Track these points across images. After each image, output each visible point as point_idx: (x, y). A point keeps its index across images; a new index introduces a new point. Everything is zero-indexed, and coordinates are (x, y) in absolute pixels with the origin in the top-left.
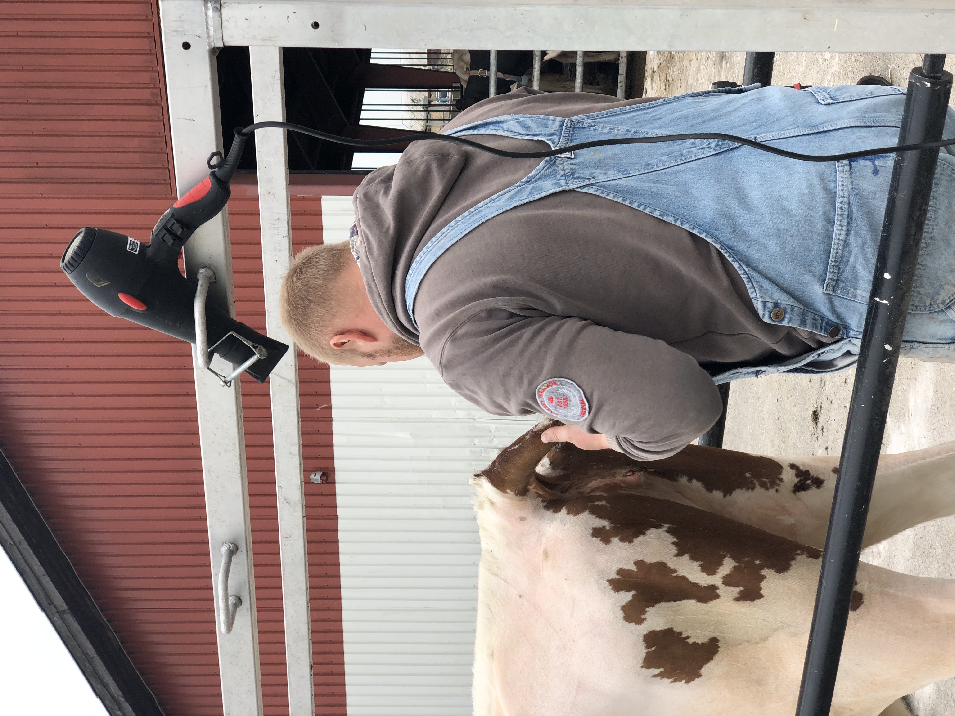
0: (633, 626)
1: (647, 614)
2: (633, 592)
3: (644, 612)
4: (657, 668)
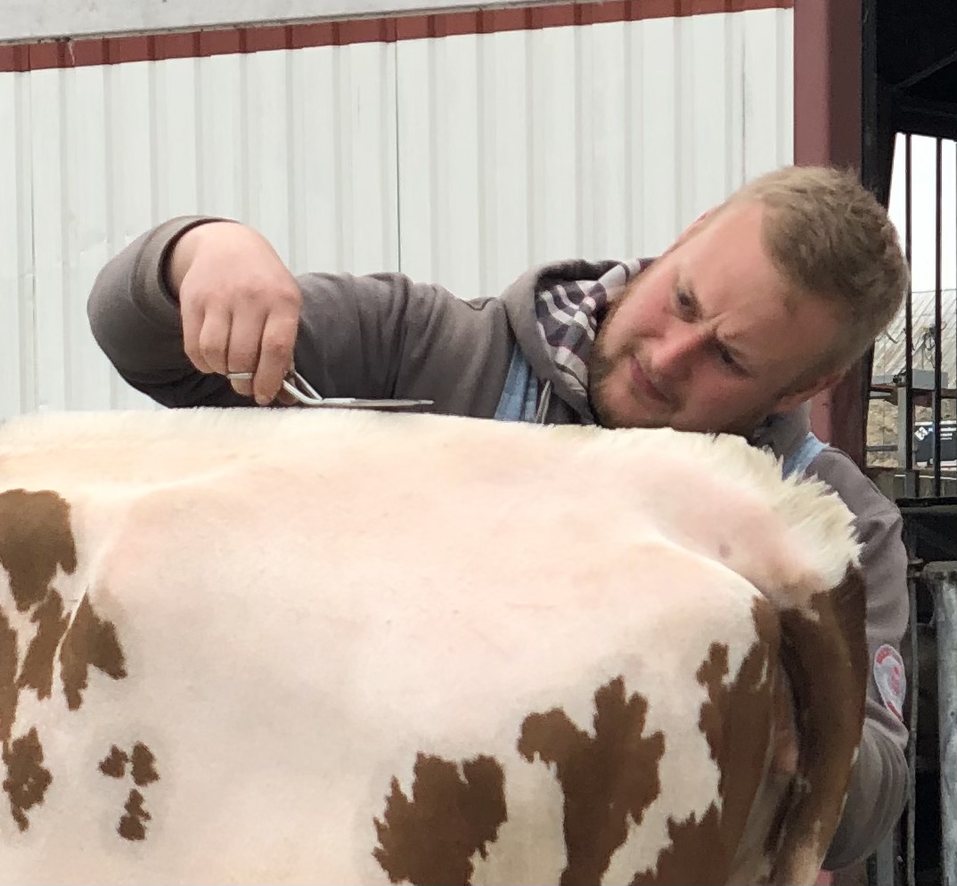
0: (516, 733)
1: (543, 765)
2: (592, 732)
3: (546, 759)
4: (416, 787)
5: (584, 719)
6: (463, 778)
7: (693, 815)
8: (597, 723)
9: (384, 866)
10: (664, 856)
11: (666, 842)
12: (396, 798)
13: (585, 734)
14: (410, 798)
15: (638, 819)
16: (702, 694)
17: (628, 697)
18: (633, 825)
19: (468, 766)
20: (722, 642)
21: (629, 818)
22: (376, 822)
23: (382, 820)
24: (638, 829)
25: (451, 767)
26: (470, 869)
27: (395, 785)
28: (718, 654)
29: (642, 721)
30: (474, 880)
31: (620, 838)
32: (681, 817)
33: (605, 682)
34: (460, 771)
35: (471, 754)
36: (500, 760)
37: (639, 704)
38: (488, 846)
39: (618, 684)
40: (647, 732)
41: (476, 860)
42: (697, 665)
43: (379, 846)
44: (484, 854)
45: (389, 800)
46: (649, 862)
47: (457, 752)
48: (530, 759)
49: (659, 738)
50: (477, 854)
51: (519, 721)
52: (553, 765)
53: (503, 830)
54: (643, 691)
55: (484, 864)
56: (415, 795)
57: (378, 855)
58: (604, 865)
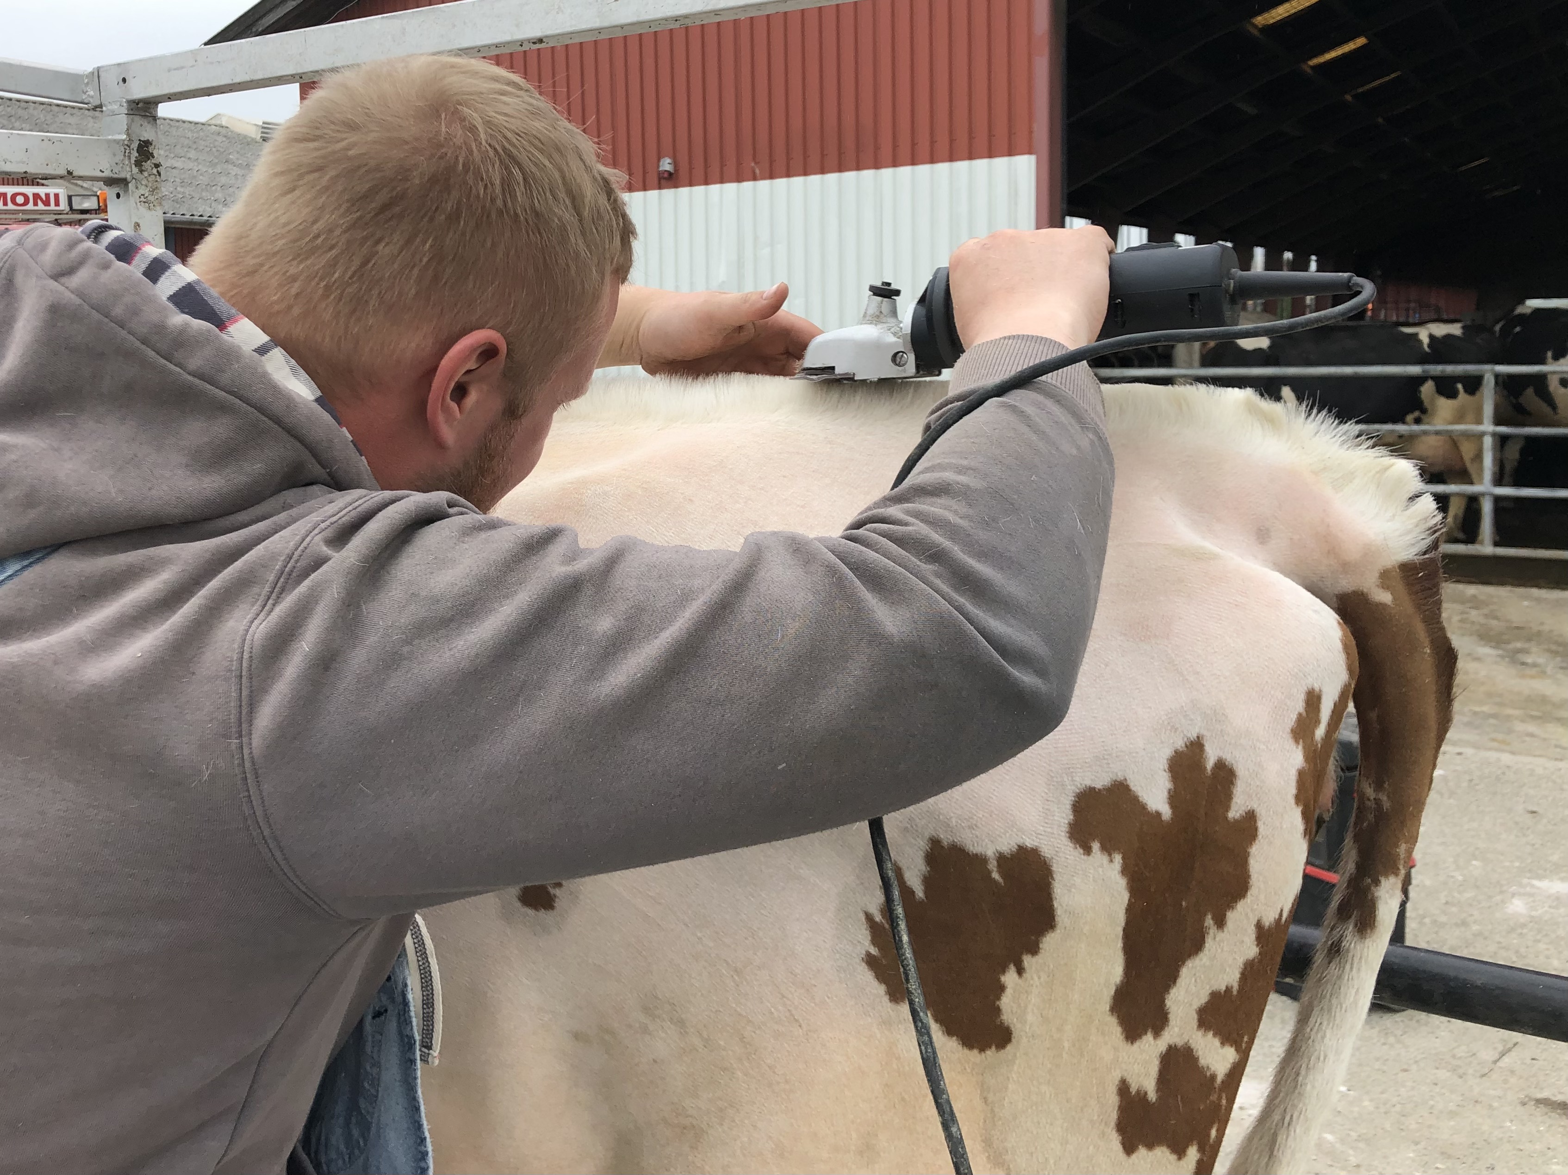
5: (1156, 795)
6: (996, 875)
7: (1278, 910)
8: (1174, 799)
9: (880, 977)
10: (1248, 967)
11: (1253, 949)
13: (1158, 814)
14: (920, 893)
15: (1220, 923)
16: (1298, 757)
17: (1210, 764)
18: (1213, 930)
19: (1002, 859)
21: (1209, 921)
22: (869, 917)
23: (877, 915)
24: (1220, 935)
25: (980, 860)
26: (1002, 988)
28: (1313, 700)
29: (1229, 796)
30: (1006, 1002)
31: (1197, 946)
32: (1269, 917)
33: (1180, 744)
34: (993, 865)
35: (1007, 844)
36: (1046, 851)
37: (1225, 773)
38: (1028, 961)
39: (1196, 746)
40: (1235, 812)
41: (1010, 978)
42: (1291, 718)
43: (874, 951)
44: (1020, 971)
46: (1230, 977)
47: (990, 839)
48: (1088, 850)
49: (1250, 818)
50: (1012, 969)
51: (1070, 798)
52: (1118, 858)
53: (1049, 942)
54: (1228, 758)
55: (1020, 981)
56: (926, 892)
57: (871, 961)
58: (1172, 978)
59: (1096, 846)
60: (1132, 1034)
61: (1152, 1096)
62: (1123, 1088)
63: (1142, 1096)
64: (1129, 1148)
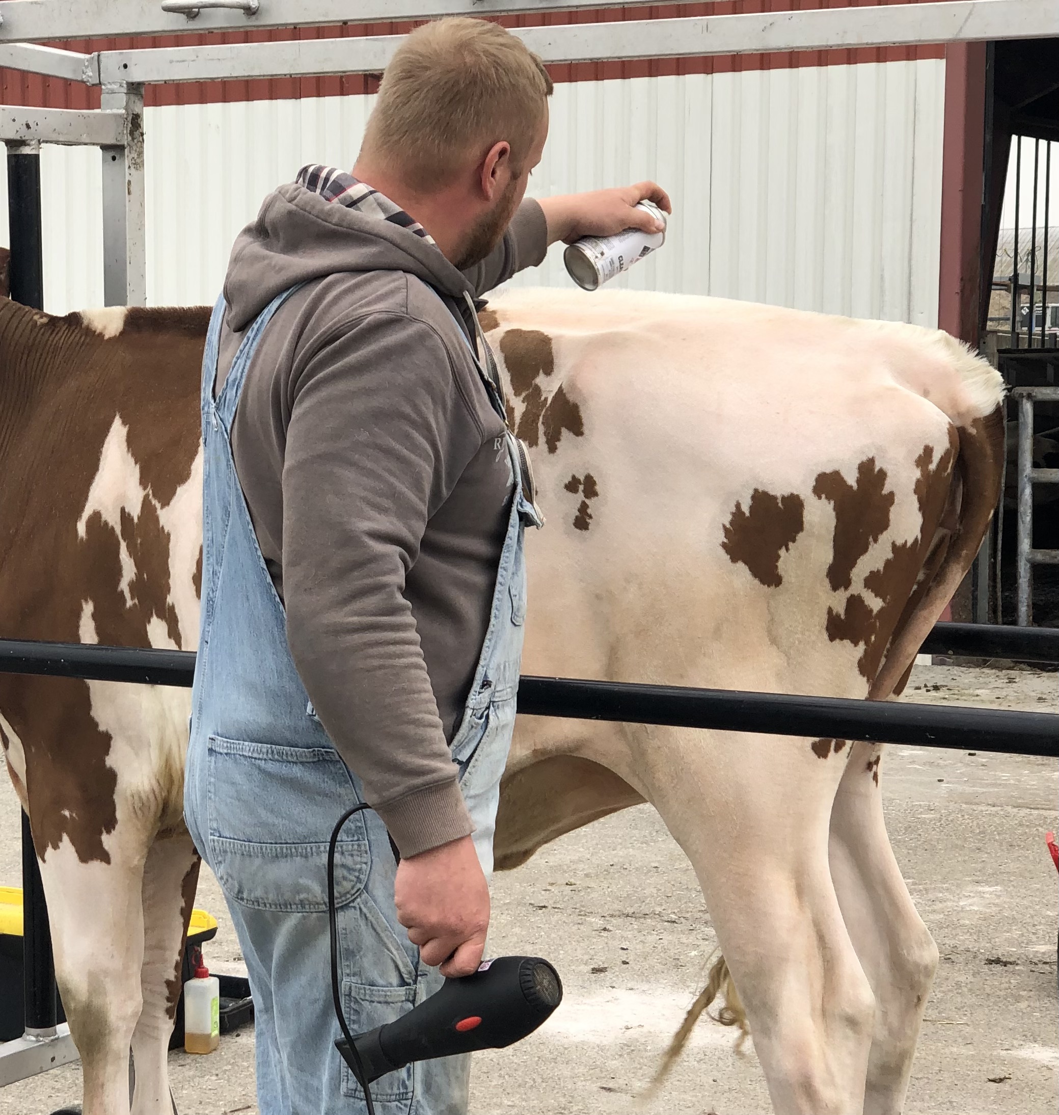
0: (812, 482)
1: (827, 501)
2: (855, 486)
3: (828, 498)
4: (751, 507)
5: (851, 478)
6: (780, 505)
7: (906, 542)
8: (858, 481)
9: (728, 552)
10: (888, 563)
11: (890, 555)
12: (738, 513)
13: (851, 487)
14: (747, 514)
15: (876, 541)
16: (917, 474)
17: (877, 469)
18: (872, 543)
19: (783, 498)
20: (931, 445)
21: (871, 539)
22: (724, 526)
23: (728, 526)
24: (875, 546)
25: (774, 498)
26: (779, 557)
27: (738, 506)
28: (928, 451)
29: (883, 485)
30: (780, 564)
31: (865, 550)
32: (899, 542)
33: (865, 459)
34: (779, 501)
35: (786, 492)
36: (802, 497)
37: (882, 474)
38: (791, 544)
39: (871, 461)
40: (885, 491)
41: (782, 552)
42: (916, 456)
43: (725, 540)
44: (787, 549)
45: (734, 514)
46: (880, 566)
47: (779, 490)
48: (820, 498)
49: (892, 494)
50: (784, 549)
51: (815, 476)
52: (832, 502)
53: (800, 536)
54: (884, 467)
55: (787, 554)
56: (750, 512)
57: (724, 545)
58: (853, 564)
59: (823, 496)
60: (835, 588)
61: (843, 617)
62: (830, 611)
63: (838, 616)
64: (832, 639)
